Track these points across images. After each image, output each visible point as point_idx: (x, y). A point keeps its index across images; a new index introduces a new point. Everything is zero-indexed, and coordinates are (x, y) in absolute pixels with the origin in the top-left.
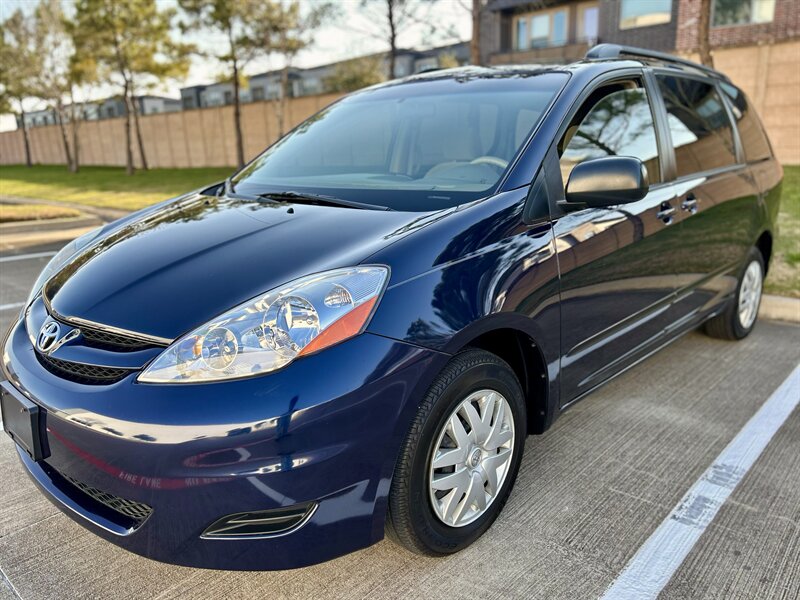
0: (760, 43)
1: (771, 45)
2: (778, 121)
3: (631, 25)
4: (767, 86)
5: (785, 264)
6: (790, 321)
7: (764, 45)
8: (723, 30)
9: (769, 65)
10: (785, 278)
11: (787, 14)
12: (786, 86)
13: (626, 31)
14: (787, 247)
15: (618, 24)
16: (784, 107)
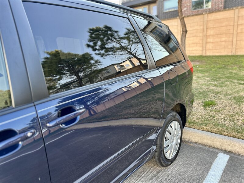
0: (204, 13)
1: (208, 14)
2: (211, 41)
3: (168, 11)
4: (207, 28)
5: (202, 108)
6: (200, 144)
7: (205, 14)
8: (195, 11)
9: (207, 21)
10: (201, 117)
11: (216, 5)
12: (213, 28)
13: (165, 13)
14: (205, 97)
15: (163, 11)
16: (213, 35)
